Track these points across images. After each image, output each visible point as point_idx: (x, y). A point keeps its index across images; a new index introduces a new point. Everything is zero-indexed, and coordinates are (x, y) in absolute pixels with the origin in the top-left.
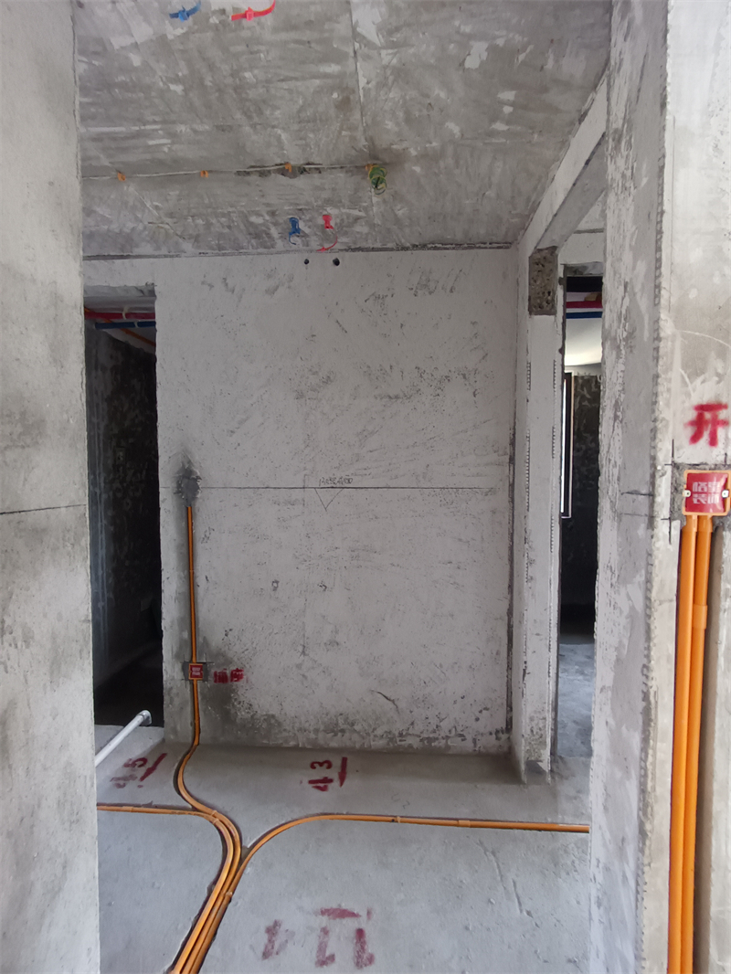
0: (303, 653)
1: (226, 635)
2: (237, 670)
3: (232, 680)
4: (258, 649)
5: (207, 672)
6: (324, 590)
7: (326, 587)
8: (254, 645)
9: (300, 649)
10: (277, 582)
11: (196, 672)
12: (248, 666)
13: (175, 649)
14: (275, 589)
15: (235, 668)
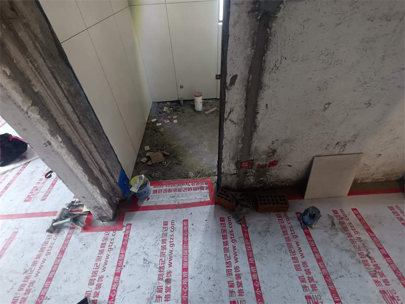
0: (326, 149)
1: (272, 144)
2: (275, 161)
3: (269, 167)
4: (293, 149)
5: (253, 164)
6: (368, 107)
7: (370, 104)
8: (292, 147)
9: (325, 146)
10: (329, 104)
11: (245, 165)
12: (283, 159)
13: (232, 155)
14: (325, 109)
15: (273, 161)
